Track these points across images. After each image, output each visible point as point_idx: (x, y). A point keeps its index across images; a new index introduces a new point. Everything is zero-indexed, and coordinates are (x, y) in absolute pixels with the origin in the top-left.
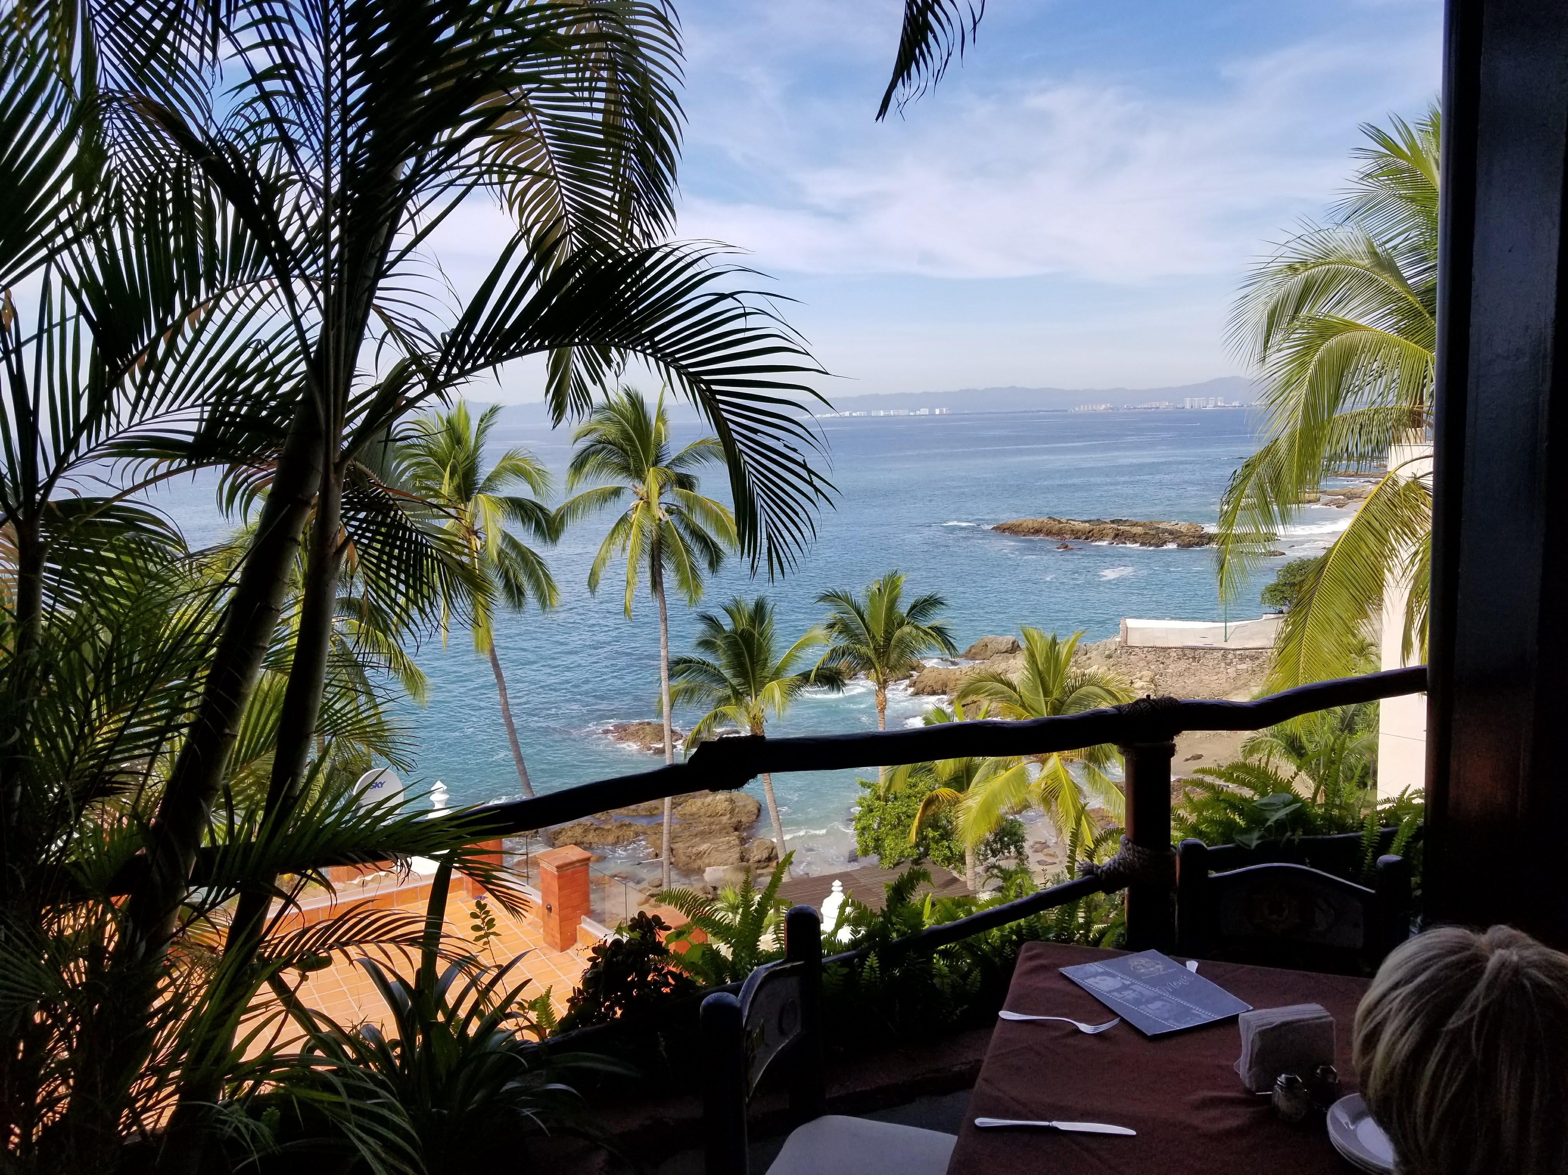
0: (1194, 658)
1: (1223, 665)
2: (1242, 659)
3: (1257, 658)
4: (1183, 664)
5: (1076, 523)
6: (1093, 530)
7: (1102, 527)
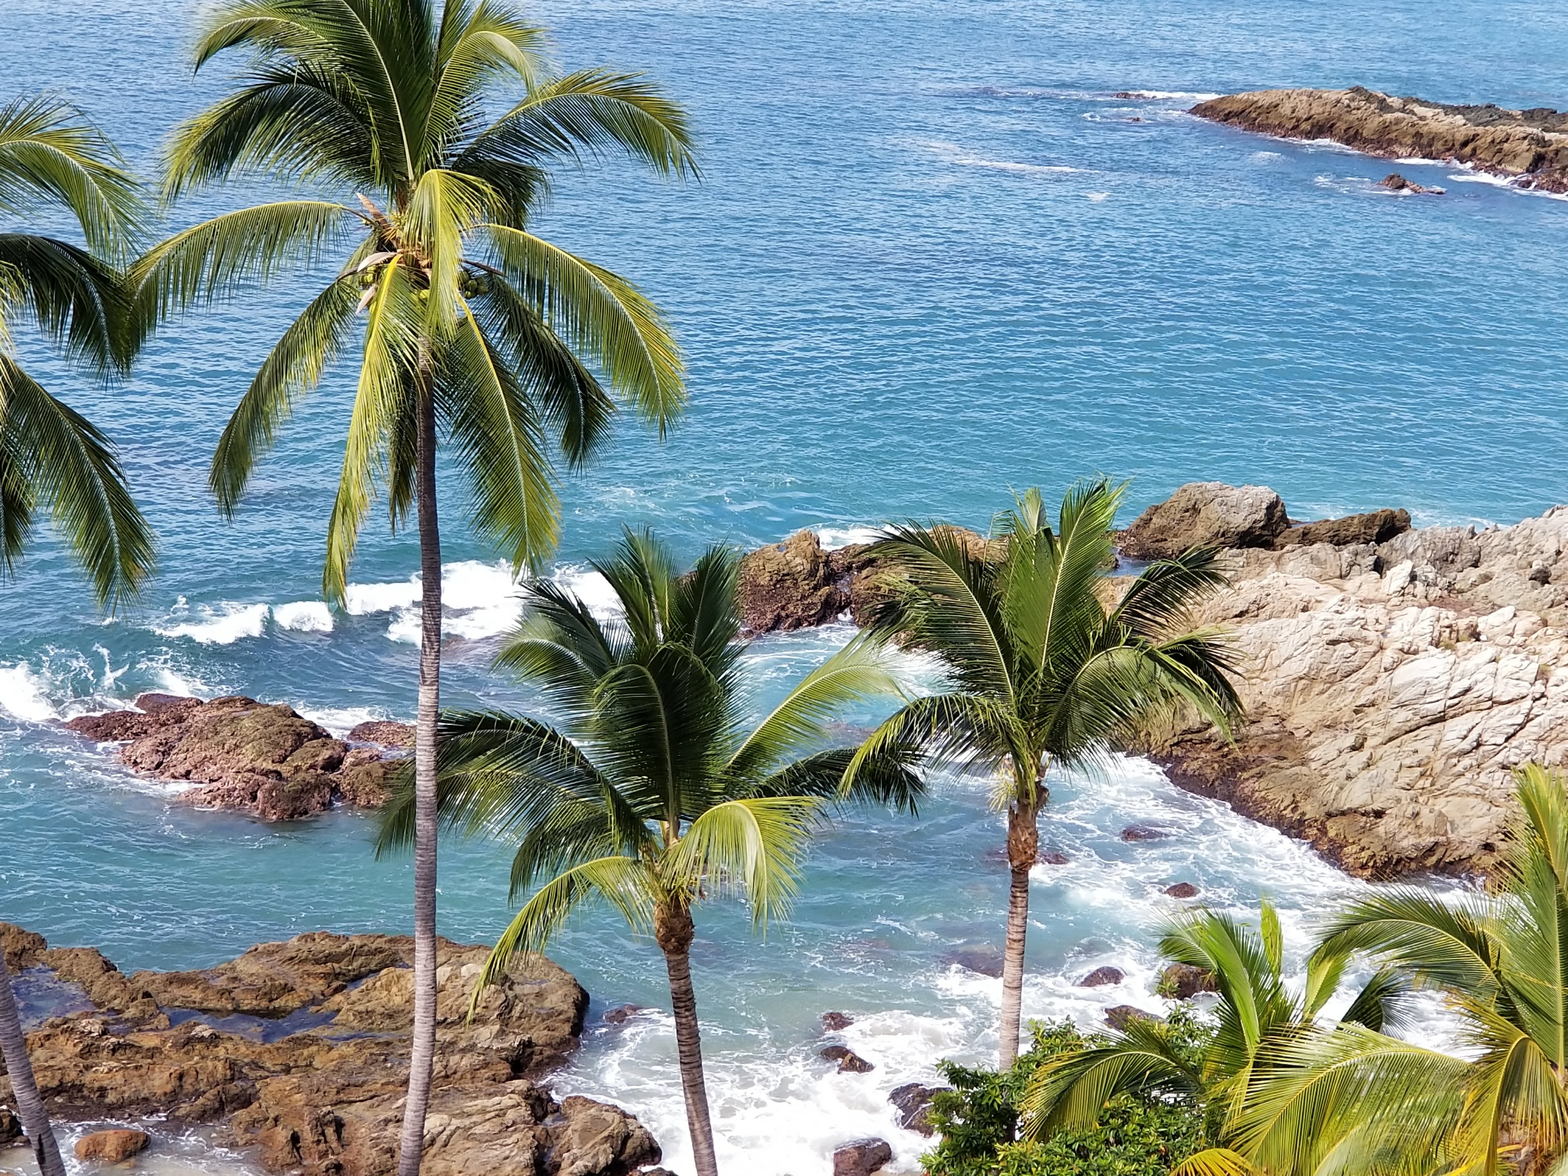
5: (1428, 112)
6: (1475, 137)
7: (1500, 130)
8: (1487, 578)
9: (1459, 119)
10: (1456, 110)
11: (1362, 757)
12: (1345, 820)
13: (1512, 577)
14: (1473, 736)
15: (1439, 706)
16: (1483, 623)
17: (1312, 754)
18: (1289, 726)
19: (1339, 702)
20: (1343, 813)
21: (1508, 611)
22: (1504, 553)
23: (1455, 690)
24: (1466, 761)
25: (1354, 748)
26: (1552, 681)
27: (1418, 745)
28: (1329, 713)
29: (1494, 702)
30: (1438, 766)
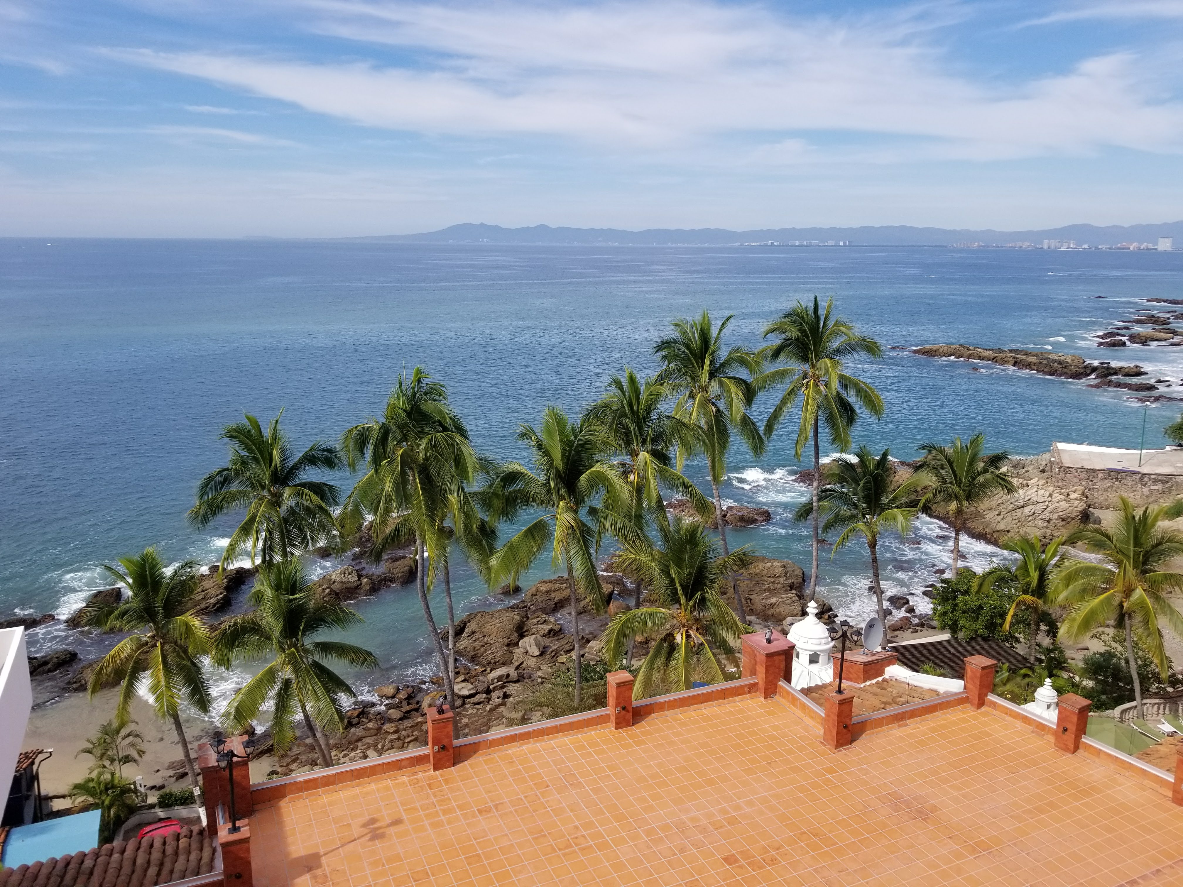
0: (1117, 479)
1: (1139, 485)
2: (1155, 482)
3: (1167, 482)
4: (1108, 483)
5: (982, 351)
6: (996, 357)
7: (1004, 355)
8: (1027, 471)
9: (991, 352)
10: (989, 350)
11: (1001, 517)
12: (998, 533)
13: (1035, 471)
14: (1032, 511)
15: (1022, 503)
16: (1030, 482)
17: (986, 516)
18: (978, 509)
19: (992, 503)
20: (998, 531)
21: (1036, 479)
22: (1031, 465)
23: (1026, 499)
24: (1031, 518)
25: (998, 515)
26: (1053, 497)
27: (1017, 514)
28: (989, 506)
29: (1038, 502)
30: (1023, 519)
